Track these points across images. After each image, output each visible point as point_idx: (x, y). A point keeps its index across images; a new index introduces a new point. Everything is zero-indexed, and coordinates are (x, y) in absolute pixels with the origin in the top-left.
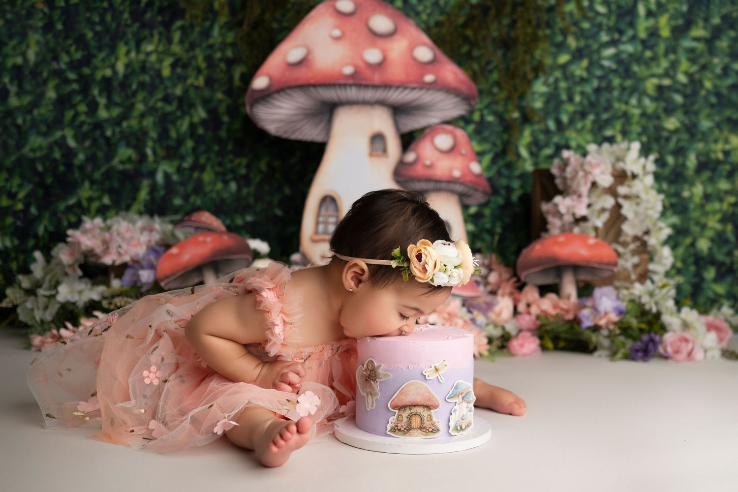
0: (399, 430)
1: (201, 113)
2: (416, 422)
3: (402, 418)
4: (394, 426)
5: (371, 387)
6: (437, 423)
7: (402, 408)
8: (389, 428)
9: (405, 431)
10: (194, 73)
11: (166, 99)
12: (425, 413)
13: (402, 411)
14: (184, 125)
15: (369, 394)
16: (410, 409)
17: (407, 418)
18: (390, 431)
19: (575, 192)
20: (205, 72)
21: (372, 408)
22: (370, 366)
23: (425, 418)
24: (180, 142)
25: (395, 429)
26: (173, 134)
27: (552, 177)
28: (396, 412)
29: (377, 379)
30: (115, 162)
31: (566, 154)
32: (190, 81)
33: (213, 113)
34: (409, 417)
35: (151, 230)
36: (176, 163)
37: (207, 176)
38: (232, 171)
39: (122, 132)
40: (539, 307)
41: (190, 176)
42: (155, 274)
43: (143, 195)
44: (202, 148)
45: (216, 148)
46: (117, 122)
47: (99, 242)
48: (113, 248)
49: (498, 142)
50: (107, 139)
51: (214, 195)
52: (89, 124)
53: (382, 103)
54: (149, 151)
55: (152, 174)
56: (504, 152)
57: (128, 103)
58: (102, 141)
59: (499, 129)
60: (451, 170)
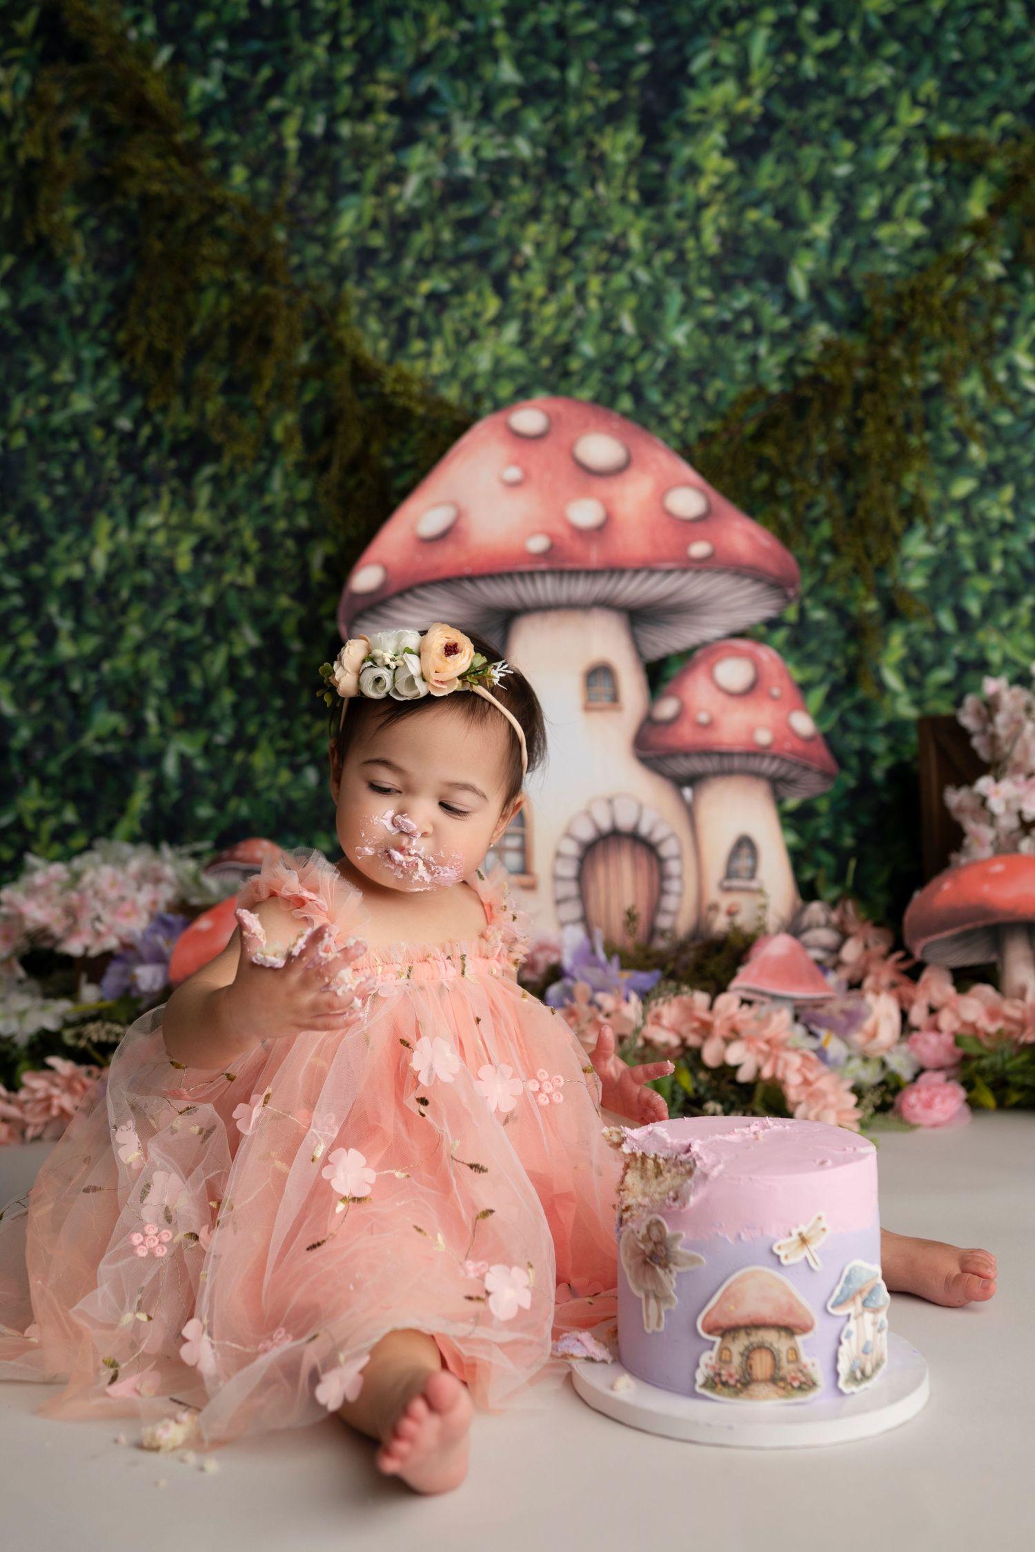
0: (725, 1384)
1: (249, 638)
2: (761, 1365)
3: (731, 1355)
4: (712, 1374)
5: (656, 1279)
6: (810, 1367)
7: (729, 1331)
8: (700, 1377)
9: (739, 1385)
10: (236, 562)
11: (184, 615)
12: (781, 1344)
13: (729, 1338)
14: (217, 662)
15: (651, 1296)
16: (748, 1334)
17: (742, 1355)
18: (704, 1385)
19: (1018, 768)
20: (257, 559)
21: (657, 1330)
22: (655, 1232)
23: (783, 1357)
24: (209, 695)
25: (716, 1383)
26: (196, 680)
27: (963, 735)
28: (714, 1343)
29: (671, 1266)
30: (88, 740)
31: (991, 685)
32: (228, 578)
33: (272, 635)
34: (746, 1353)
35: (158, 880)
36: (202, 736)
37: (261, 759)
38: (309, 746)
39: (100, 682)
40: (957, 1015)
41: (229, 761)
42: (166, 974)
43: (139, 801)
44: (251, 705)
45: (278, 703)
46: (92, 663)
47: (58, 911)
48: (85, 922)
49: (838, 661)
50: (73, 697)
51: (274, 796)
52: (41, 670)
53: (606, 604)
54: (151, 716)
55: (156, 760)
56: (850, 681)
57: (112, 626)
58: (63, 701)
59: (839, 634)
60: (751, 731)
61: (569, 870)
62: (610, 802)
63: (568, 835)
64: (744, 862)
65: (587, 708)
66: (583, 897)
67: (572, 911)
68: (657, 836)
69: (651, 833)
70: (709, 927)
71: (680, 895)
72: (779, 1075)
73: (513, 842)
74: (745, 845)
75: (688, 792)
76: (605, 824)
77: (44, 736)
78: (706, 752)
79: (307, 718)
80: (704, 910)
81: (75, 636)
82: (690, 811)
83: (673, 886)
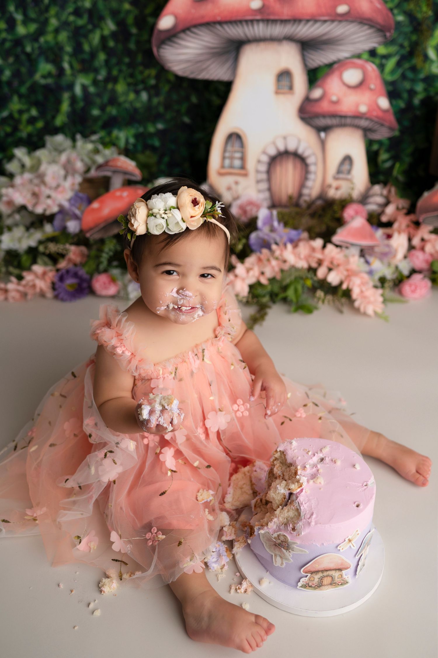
0: (310, 586)
1: (110, 26)
2: (327, 581)
3: (314, 579)
6: (346, 578)
9: (316, 587)
11: (77, 13)
12: (336, 574)
14: (96, 38)
17: (319, 579)
18: (301, 587)
23: (336, 577)
24: (93, 55)
25: (306, 586)
26: (86, 47)
28: (307, 576)
29: (290, 550)
30: (37, 77)
33: (121, 24)
34: (321, 578)
35: (74, 172)
36: (91, 76)
37: (120, 87)
38: (143, 82)
39: (40, 48)
40: (434, 247)
41: (105, 88)
42: (81, 225)
43: (65, 107)
44: (114, 61)
45: (127, 60)
46: (35, 37)
47: (29, 196)
48: (43, 199)
49: (406, 44)
50: (28, 55)
51: (127, 105)
52: (11, 41)
53: (290, 39)
54: (66, 66)
55: (70, 87)
56: (411, 54)
57: (42, 19)
58: (23, 57)
59: (408, 29)
60: (357, 105)
61: (263, 168)
62: (285, 138)
63: (264, 152)
64: (346, 167)
65: (277, 93)
66: (269, 180)
67: (264, 186)
68: (306, 154)
69: (303, 152)
70: (326, 193)
71: (314, 181)
72: (350, 287)
73: (238, 155)
74: (348, 159)
75: (323, 135)
76: (282, 148)
77: (16, 74)
78: (334, 116)
79: (141, 68)
80: (325, 187)
81: (25, 23)
82: (323, 143)
83: (311, 176)
